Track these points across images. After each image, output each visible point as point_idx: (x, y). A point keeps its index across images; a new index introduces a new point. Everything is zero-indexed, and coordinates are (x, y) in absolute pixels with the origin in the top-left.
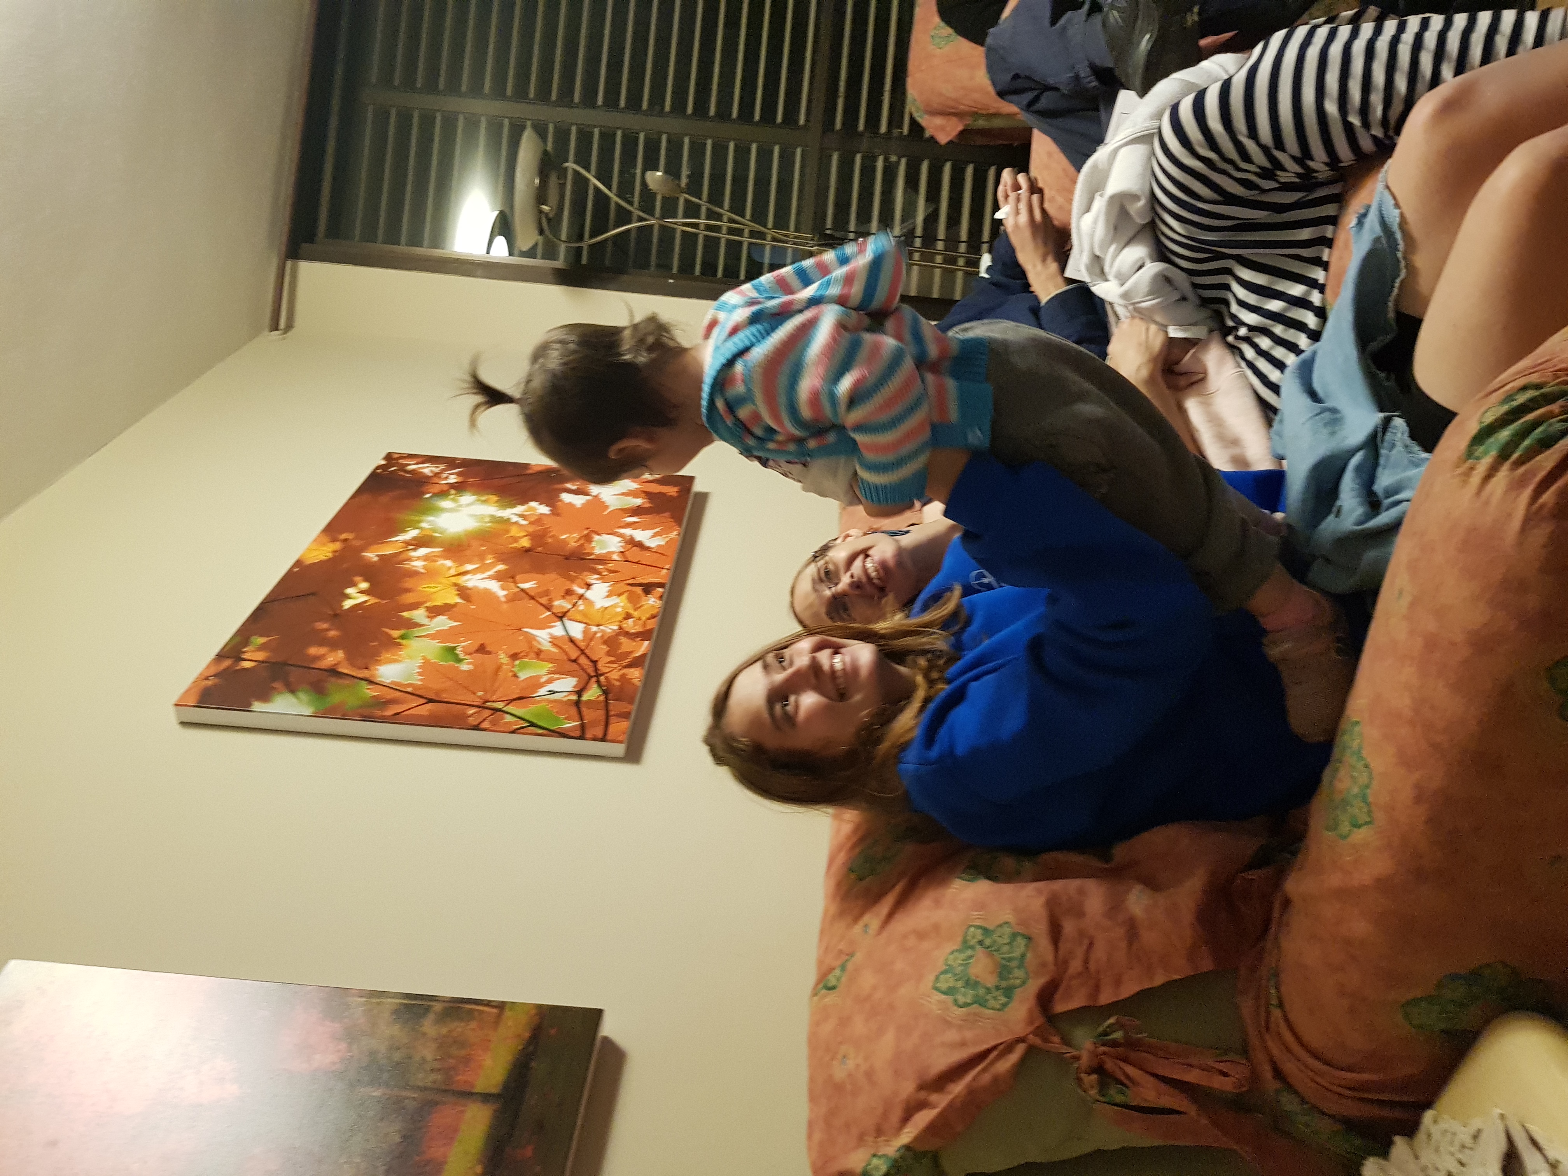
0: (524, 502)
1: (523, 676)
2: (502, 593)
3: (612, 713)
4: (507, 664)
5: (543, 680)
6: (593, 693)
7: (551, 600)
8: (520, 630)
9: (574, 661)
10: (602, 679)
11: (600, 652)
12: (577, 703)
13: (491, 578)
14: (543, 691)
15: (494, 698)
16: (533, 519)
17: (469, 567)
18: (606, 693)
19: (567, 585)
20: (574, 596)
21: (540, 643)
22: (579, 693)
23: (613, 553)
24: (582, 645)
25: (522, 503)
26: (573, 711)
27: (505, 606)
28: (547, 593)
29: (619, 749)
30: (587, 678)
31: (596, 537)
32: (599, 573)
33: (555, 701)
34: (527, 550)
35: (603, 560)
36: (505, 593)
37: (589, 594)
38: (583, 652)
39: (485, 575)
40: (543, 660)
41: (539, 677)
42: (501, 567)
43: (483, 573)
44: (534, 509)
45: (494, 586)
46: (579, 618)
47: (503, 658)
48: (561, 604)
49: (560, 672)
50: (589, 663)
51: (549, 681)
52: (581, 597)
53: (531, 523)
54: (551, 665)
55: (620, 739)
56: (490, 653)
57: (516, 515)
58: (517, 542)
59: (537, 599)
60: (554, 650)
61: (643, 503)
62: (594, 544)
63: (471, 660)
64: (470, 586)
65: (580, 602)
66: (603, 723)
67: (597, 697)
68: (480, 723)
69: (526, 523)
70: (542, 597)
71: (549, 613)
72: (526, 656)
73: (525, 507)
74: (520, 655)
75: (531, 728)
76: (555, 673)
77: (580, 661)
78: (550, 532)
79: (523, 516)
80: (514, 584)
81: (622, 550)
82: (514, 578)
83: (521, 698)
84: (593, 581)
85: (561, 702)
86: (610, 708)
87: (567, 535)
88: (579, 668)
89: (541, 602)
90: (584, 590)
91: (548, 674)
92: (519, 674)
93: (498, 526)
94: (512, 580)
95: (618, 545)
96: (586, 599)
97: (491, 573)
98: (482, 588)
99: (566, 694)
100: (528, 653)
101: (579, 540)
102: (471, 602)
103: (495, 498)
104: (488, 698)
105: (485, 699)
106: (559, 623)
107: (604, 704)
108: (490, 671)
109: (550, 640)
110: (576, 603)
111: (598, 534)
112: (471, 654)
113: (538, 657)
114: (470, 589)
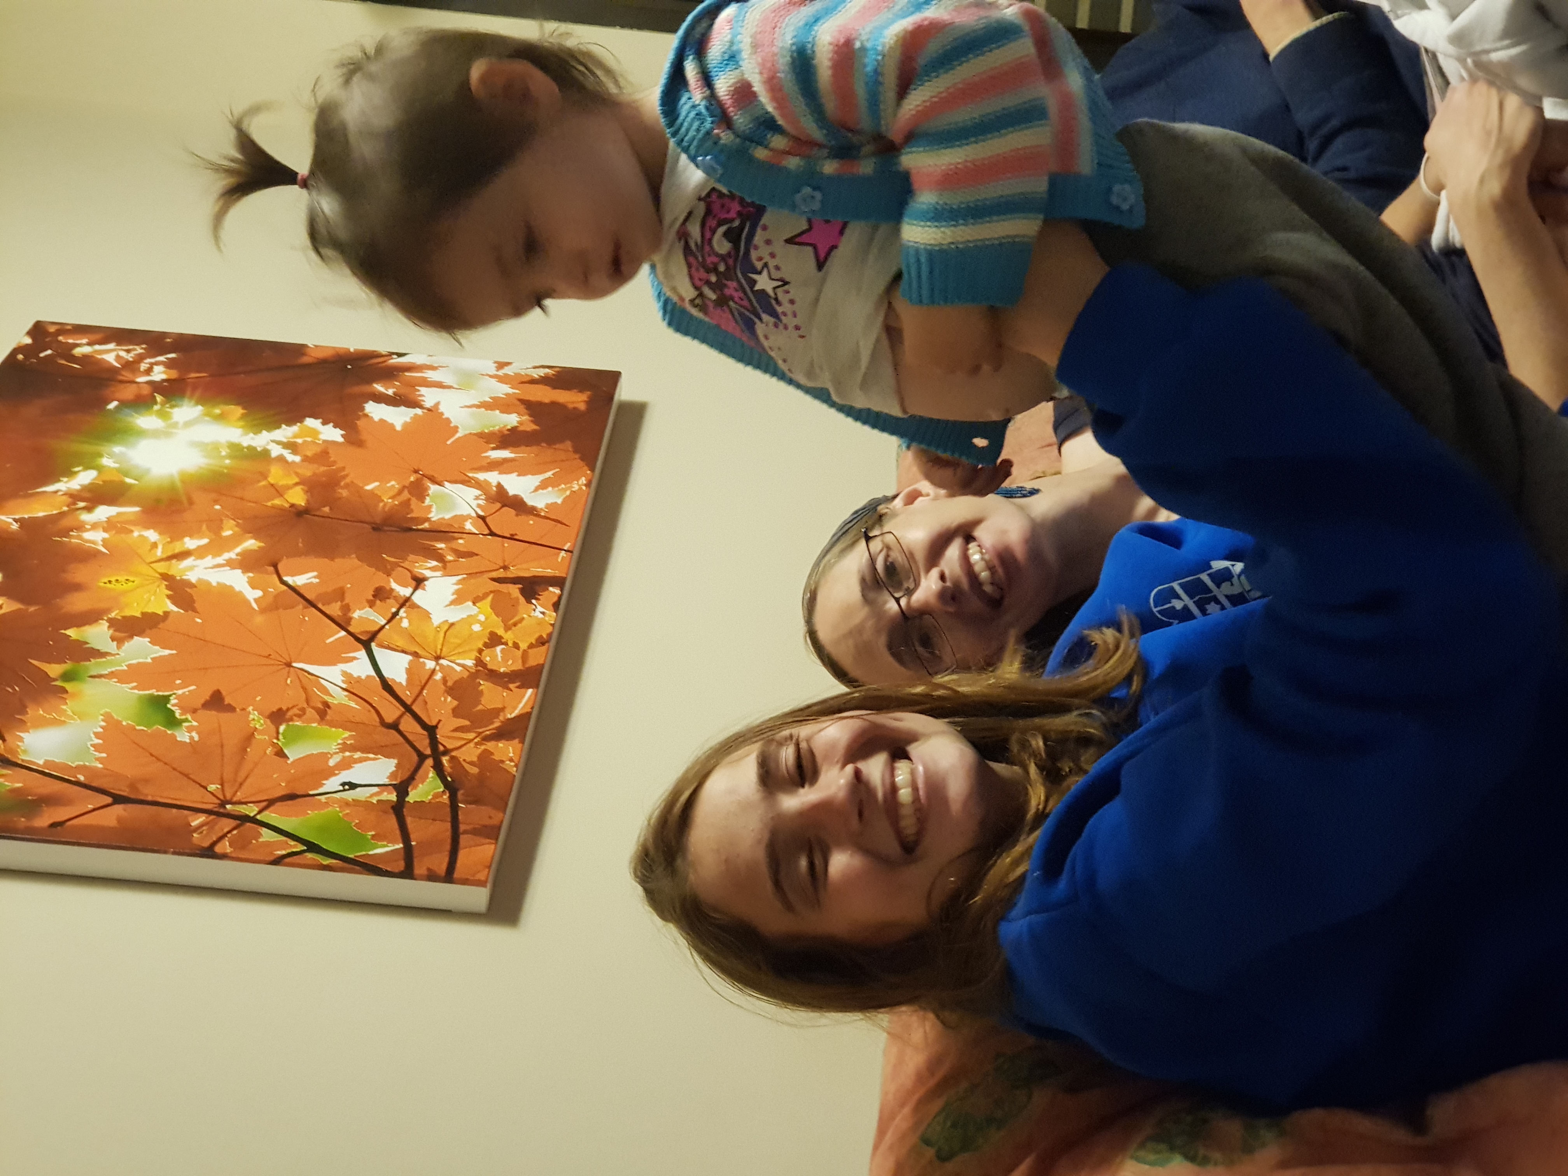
0: (294, 418)
1: (293, 753)
2: (252, 595)
3: (462, 827)
4: (263, 733)
5: (332, 763)
6: (427, 789)
7: (346, 609)
8: (289, 665)
9: (394, 726)
10: (445, 760)
11: (440, 709)
12: (398, 809)
13: (230, 563)
14: (332, 784)
15: (239, 796)
16: (309, 453)
17: (190, 543)
18: (451, 788)
19: (379, 581)
20: (391, 601)
21: (326, 691)
22: (402, 789)
23: (465, 518)
24: (407, 696)
25: (290, 422)
26: (392, 822)
27: (259, 619)
28: (340, 594)
29: (478, 897)
30: (415, 758)
31: (433, 488)
32: (440, 558)
33: (356, 802)
34: (299, 513)
35: (444, 532)
36: (259, 593)
37: (419, 598)
38: (408, 709)
39: (220, 560)
40: (333, 724)
41: (325, 756)
42: (251, 544)
43: (216, 555)
44: (315, 433)
45: (239, 581)
46: (401, 643)
47: (256, 720)
48: (366, 616)
49: (365, 746)
50: (419, 729)
51: (346, 765)
52: (406, 602)
53: (306, 459)
54: (347, 734)
55: (481, 876)
56: (231, 709)
57: (278, 443)
58: (281, 496)
59: (320, 606)
60: (353, 704)
61: (520, 423)
62: (428, 501)
63: (195, 724)
64: (193, 580)
65: (402, 613)
66: (448, 847)
67: (436, 796)
68: (214, 843)
69: (297, 459)
70: (329, 604)
71: (343, 633)
72: (299, 716)
73: (295, 428)
74: (290, 713)
75: (309, 855)
76: (353, 749)
77: (402, 727)
78: (344, 477)
79: (292, 446)
80: (275, 577)
81: (481, 513)
82: (275, 566)
83: (292, 797)
84: (427, 573)
85: (366, 805)
86: (461, 817)
87: (377, 484)
88: (401, 739)
89: (328, 612)
90: (410, 590)
91: (342, 750)
92: (286, 751)
93: (245, 465)
94: (272, 569)
95: (474, 504)
96: (415, 606)
97: (232, 555)
98: (214, 584)
99: (376, 789)
100: (303, 710)
101: (400, 492)
102: (194, 610)
103: (238, 411)
104: (228, 796)
105: (222, 797)
106: (362, 654)
107: (448, 809)
108: (231, 744)
109: (344, 686)
110: (394, 615)
111: (435, 482)
112: (195, 711)
113: (322, 719)
114: (194, 586)
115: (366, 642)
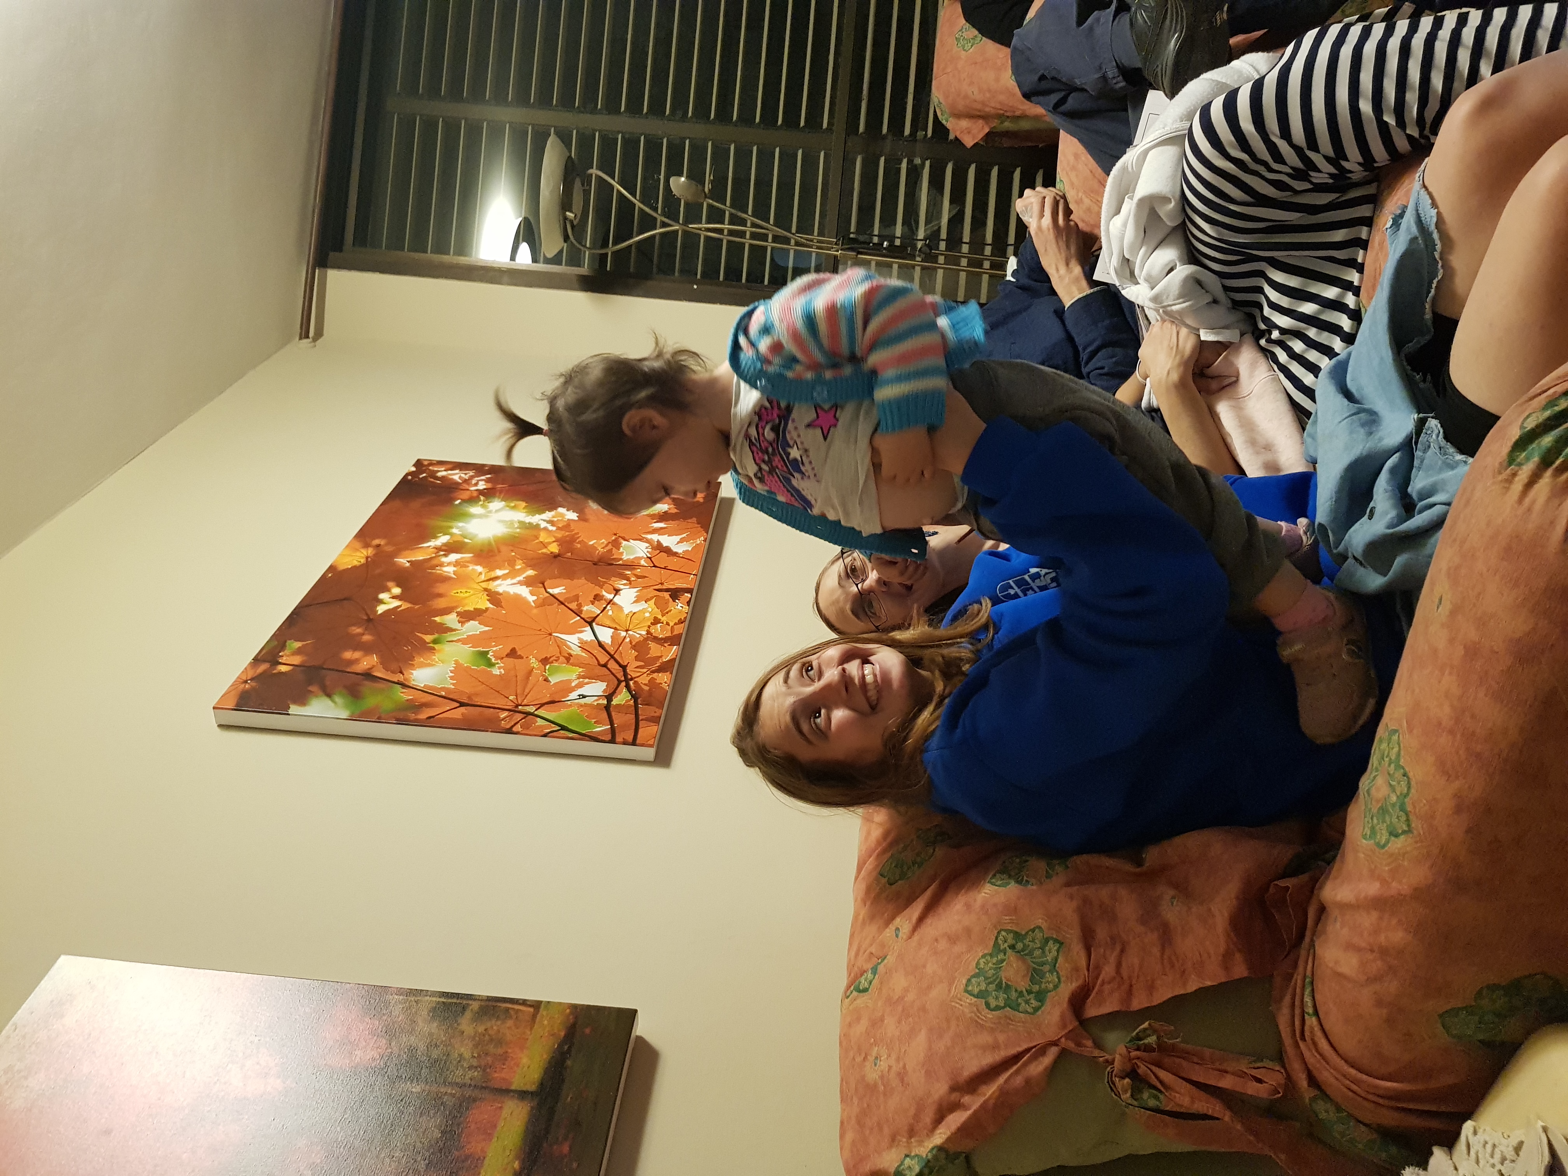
0: (552, 508)
1: (553, 680)
2: (531, 599)
3: (641, 718)
4: (538, 669)
5: (573, 684)
6: (622, 698)
7: (580, 606)
8: (550, 634)
9: (605, 666)
10: (631, 683)
11: (629, 656)
12: (607, 708)
13: (520, 583)
14: (573, 695)
15: (525, 702)
16: (560, 526)
17: (499, 573)
18: (635, 697)
19: (597, 590)
20: (603, 601)
21: (570, 648)
22: (609, 698)
23: (641, 558)
24: (611, 650)
25: (550, 510)
26: (604, 715)
27: (535, 611)
28: (576, 598)
29: (649, 753)
30: (616, 682)
31: (624, 543)
32: (628, 579)
33: (586, 705)
34: (556, 556)
35: (631, 565)
36: (535, 598)
37: (617, 600)
38: (612, 657)
39: (515, 581)
40: (573, 665)
41: (570, 681)
42: (531, 572)
43: (512, 578)
44: (562, 515)
45: (524, 592)
46: (608, 623)
47: (534, 663)
48: (590, 609)
49: (590, 676)
50: (617, 667)
51: (580, 686)
52: (610, 602)
53: (559, 528)
54: (581, 670)
55: (651, 742)
56: (521, 657)
57: (544, 520)
58: (546, 547)
59: (566, 604)
60: (584, 654)
61: (669, 509)
62: (621, 549)
63: (502, 665)
64: (501, 591)
65: (608, 607)
66: (634, 727)
67: (627, 701)
68: (513, 726)
69: (554, 528)
70: (571, 603)
71: (579, 618)
72: (556, 661)
73: (553, 513)
74: (551, 660)
75: (562, 732)
76: (584, 677)
77: (609, 666)
78: (578, 538)
79: (551, 522)
80: (543, 589)
81: (649, 556)
82: (543, 584)
83: (553, 702)
84: (622, 587)
85: (591, 706)
86: (640, 712)
87: (595, 541)
88: (609, 673)
89: (570, 607)
90: (613, 595)
91: (578, 678)
92: (549, 679)
93: (527, 532)
94: (541, 585)
95: (645, 551)
96: (614, 604)
97: (521, 578)
98: (512, 593)
99: (596, 698)
100: (558, 657)
101: (607, 545)
102: (502, 607)
103: (523, 504)
104: (520, 702)
105: (516, 702)
106: (588, 628)
107: (633, 708)
108: (521, 675)
109: (579, 645)
110: (605, 608)
111: (625, 540)
112: (502, 658)
113: (568, 662)
114: (501, 594)
115: (590, 622)
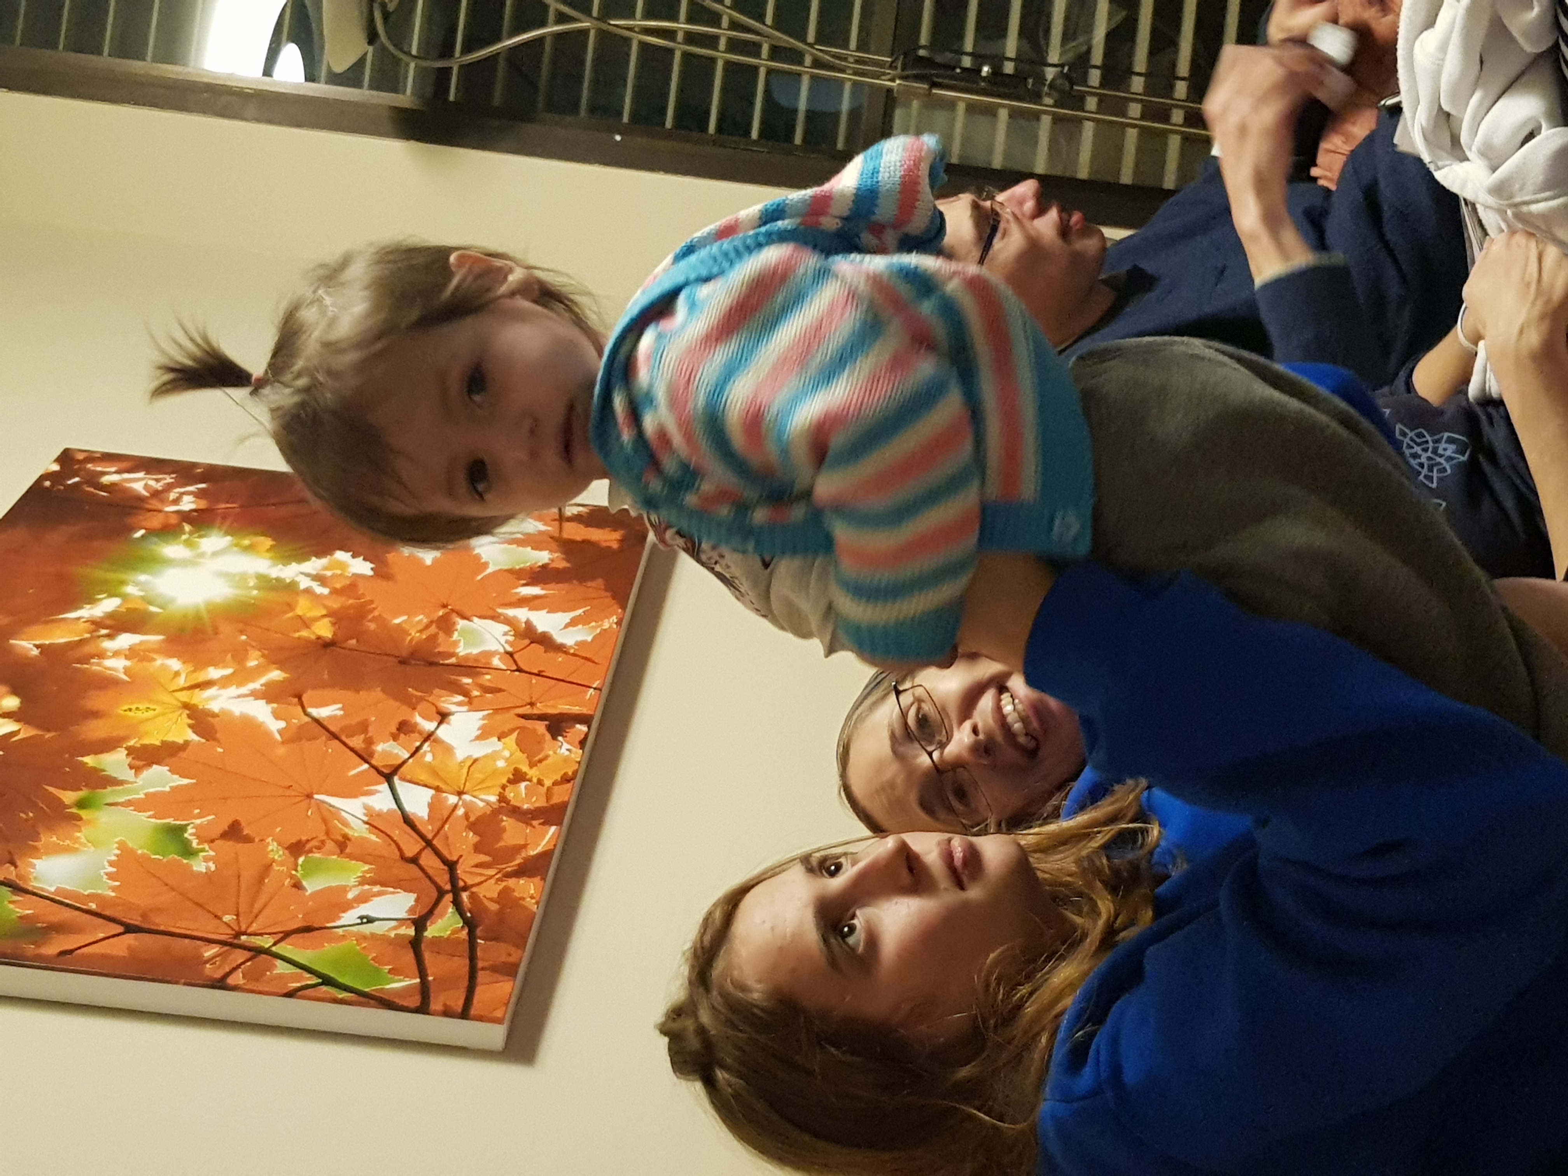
0: (323, 551)
1: (312, 886)
2: (275, 726)
3: (480, 964)
4: (281, 864)
5: (350, 896)
6: (445, 924)
7: (369, 742)
8: (309, 796)
9: (414, 860)
10: (465, 896)
11: (461, 844)
12: (415, 943)
13: (256, 695)
14: (350, 917)
15: (254, 928)
16: (338, 586)
17: (214, 673)
18: (470, 924)
19: (403, 713)
20: (415, 735)
21: (346, 824)
22: (420, 924)
23: (493, 653)
24: (428, 830)
25: (319, 554)
26: (408, 958)
27: (281, 751)
28: (363, 727)
29: (494, 1035)
30: (435, 893)
31: (461, 623)
32: (465, 693)
33: (373, 936)
34: (327, 645)
35: (471, 667)
36: (282, 724)
37: (443, 732)
38: (429, 843)
39: (244, 690)
40: (351, 857)
41: (344, 890)
42: (276, 675)
43: (240, 684)
44: (343, 566)
45: (262, 712)
46: (423, 777)
47: (275, 851)
48: (390, 750)
49: (384, 880)
50: (438, 864)
51: (363, 899)
52: (429, 737)
53: (335, 592)
54: (367, 867)
55: (499, 1014)
56: (248, 840)
57: (307, 575)
58: (308, 627)
59: (344, 738)
60: (373, 837)
61: (552, 560)
62: (456, 636)
63: (212, 853)
64: (216, 709)
65: (426, 747)
66: (465, 983)
67: (454, 932)
68: (227, 975)
69: (325, 591)
70: (352, 736)
71: (366, 766)
72: (319, 848)
73: (324, 561)
74: (308, 846)
75: (324, 988)
76: (373, 882)
77: (423, 861)
78: (372, 610)
79: (321, 579)
80: (299, 708)
81: (509, 649)
82: (299, 697)
83: (308, 929)
84: (453, 708)
85: (383, 939)
86: (479, 953)
87: (405, 618)
88: (421, 874)
89: (351, 745)
90: (435, 724)
91: (361, 884)
92: (304, 883)
93: (272, 596)
94: (296, 700)
95: (503, 640)
96: (439, 741)
97: (256, 685)
98: (237, 714)
99: (394, 923)
100: (323, 842)
101: (427, 627)
102: (217, 740)
103: (268, 542)
104: (243, 928)
105: (237, 928)
106: (384, 787)
107: (467, 945)
108: (248, 875)
109: (366, 819)
110: (418, 749)
111: (464, 617)
112: (212, 841)
113: (342, 852)
114: (215, 715)
115: (388, 776)
